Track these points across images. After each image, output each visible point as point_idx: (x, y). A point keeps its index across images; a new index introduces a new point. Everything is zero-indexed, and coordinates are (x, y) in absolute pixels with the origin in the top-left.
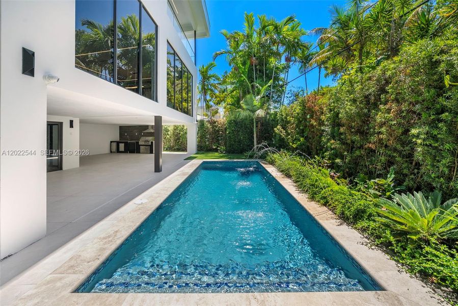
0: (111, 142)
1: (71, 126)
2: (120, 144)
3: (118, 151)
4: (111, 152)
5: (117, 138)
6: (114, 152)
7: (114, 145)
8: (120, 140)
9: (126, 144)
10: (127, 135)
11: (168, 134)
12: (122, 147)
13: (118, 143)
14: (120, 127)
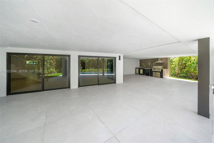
0: (136, 68)
1: (120, 59)
2: (140, 70)
3: (139, 74)
4: (136, 74)
5: (139, 67)
6: (137, 74)
7: (138, 70)
8: (140, 67)
9: (144, 70)
10: (144, 65)
11: (173, 64)
12: (141, 71)
13: (139, 69)
14: (140, 60)
